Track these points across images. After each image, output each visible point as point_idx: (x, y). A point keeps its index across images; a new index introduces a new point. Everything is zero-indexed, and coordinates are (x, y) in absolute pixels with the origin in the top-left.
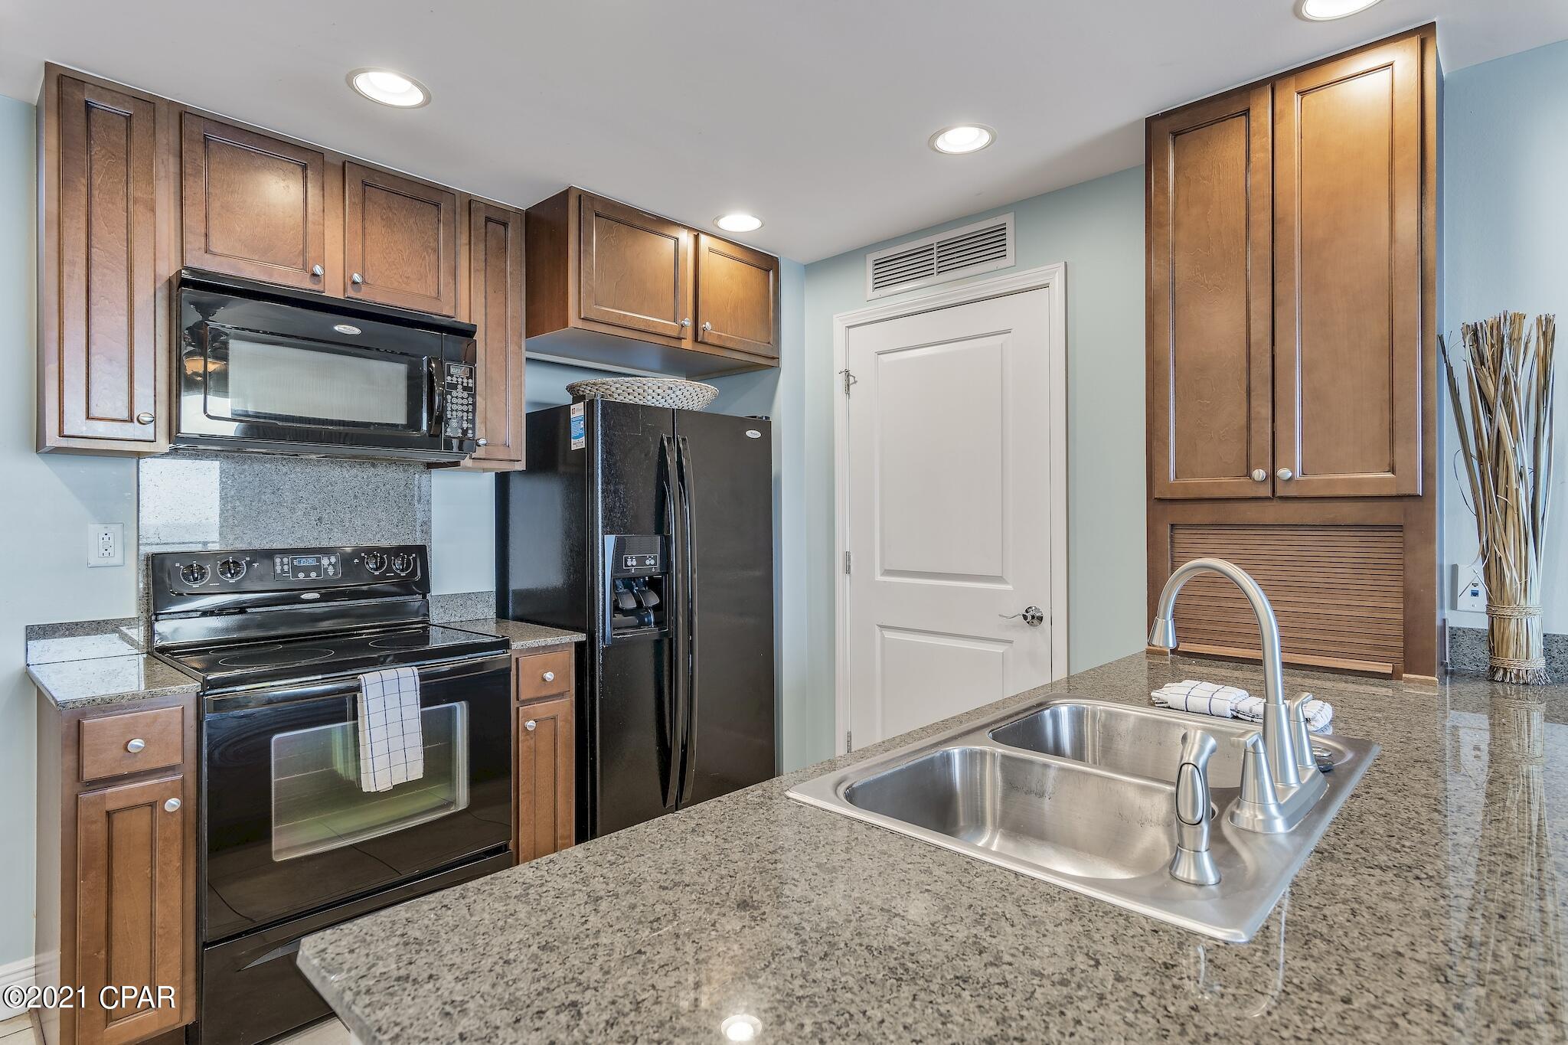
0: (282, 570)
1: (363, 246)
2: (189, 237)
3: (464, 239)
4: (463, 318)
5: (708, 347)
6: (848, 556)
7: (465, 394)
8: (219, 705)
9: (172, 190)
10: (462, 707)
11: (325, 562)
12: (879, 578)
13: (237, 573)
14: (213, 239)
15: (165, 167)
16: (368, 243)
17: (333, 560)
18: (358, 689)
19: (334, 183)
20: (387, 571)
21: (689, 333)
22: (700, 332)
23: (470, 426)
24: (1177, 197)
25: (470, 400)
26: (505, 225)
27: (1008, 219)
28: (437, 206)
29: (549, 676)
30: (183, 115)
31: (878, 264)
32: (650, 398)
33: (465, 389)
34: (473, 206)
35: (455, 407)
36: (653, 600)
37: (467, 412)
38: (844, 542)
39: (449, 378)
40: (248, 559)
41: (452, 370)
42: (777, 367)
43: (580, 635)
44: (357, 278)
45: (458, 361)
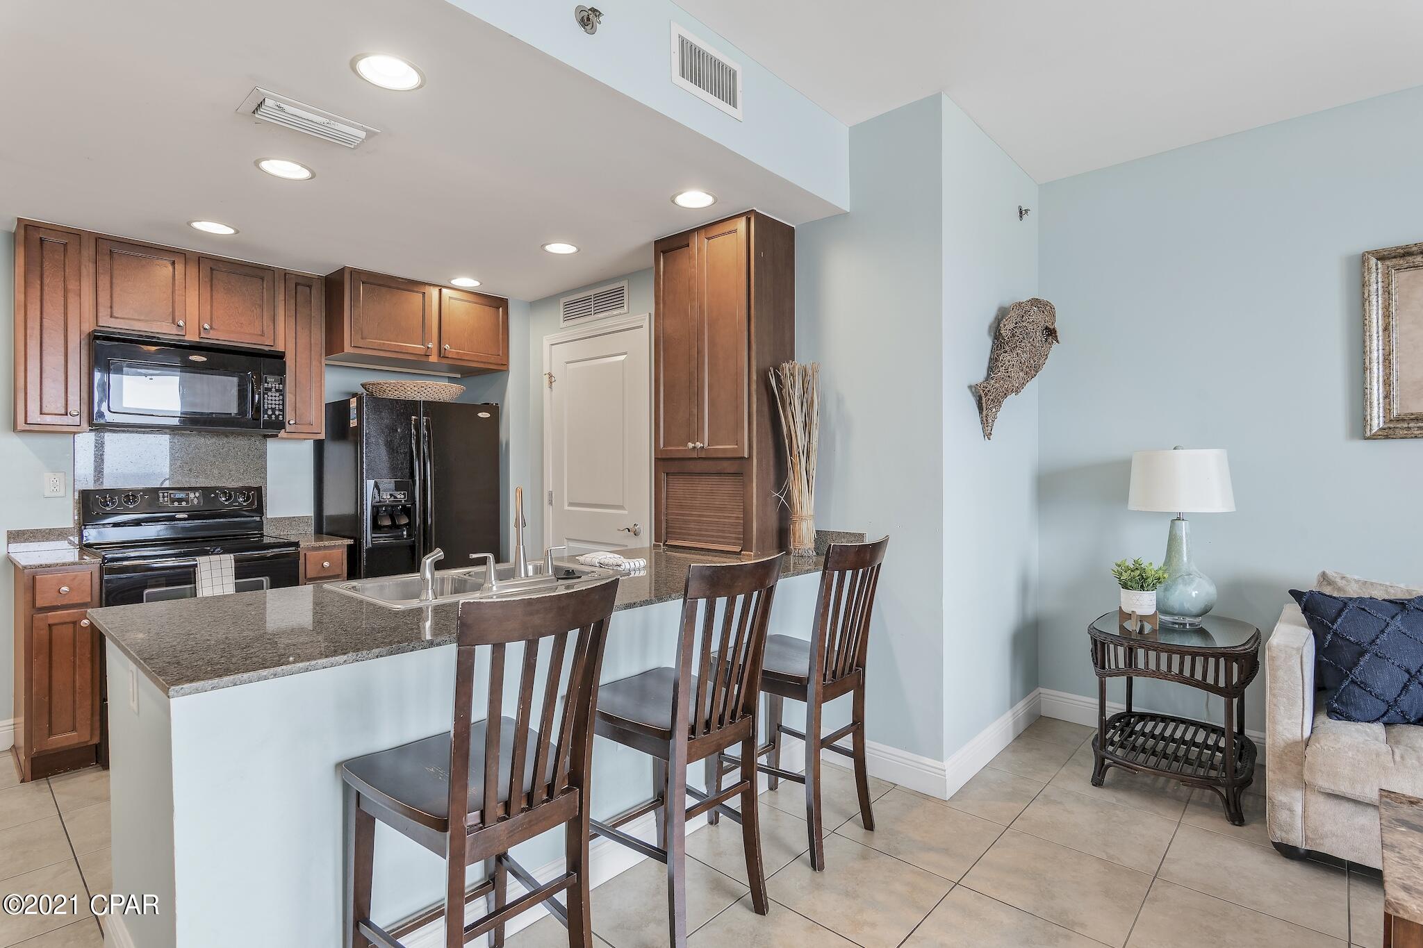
0: (164, 500)
1: (212, 306)
2: (101, 309)
3: (282, 297)
4: (280, 347)
5: (450, 360)
6: (551, 494)
7: (277, 394)
8: (111, 571)
9: (91, 282)
10: (267, 580)
11: (192, 495)
12: (567, 508)
13: (135, 502)
14: (115, 309)
15: (88, 270)
16: (214, 304)
17: (197, 494)
18: (196, 566)
19: (193, 271)
20: (233, 502)
21: (435, 351)
22: (443, 351)
23: (281, 413)
24: (664, 288)
25: (281, 397)
26: (310, 287)
27: (624, 283)
28: (262, 279)
29: (326, 564)
30: (99, 239)
31: (566, 305)
32: (409, 393)
33: (277, 391)
34: (287, 277)
35: (270, 402)
36: (404, 521)
37: (279, 405)
38: (549, 485)
39: (266, 384)
40: (141, 493)
41: (268, 380)
42: (507, 370)
43: (349, 540)
44: (207, 326)
45: (272, 373)
